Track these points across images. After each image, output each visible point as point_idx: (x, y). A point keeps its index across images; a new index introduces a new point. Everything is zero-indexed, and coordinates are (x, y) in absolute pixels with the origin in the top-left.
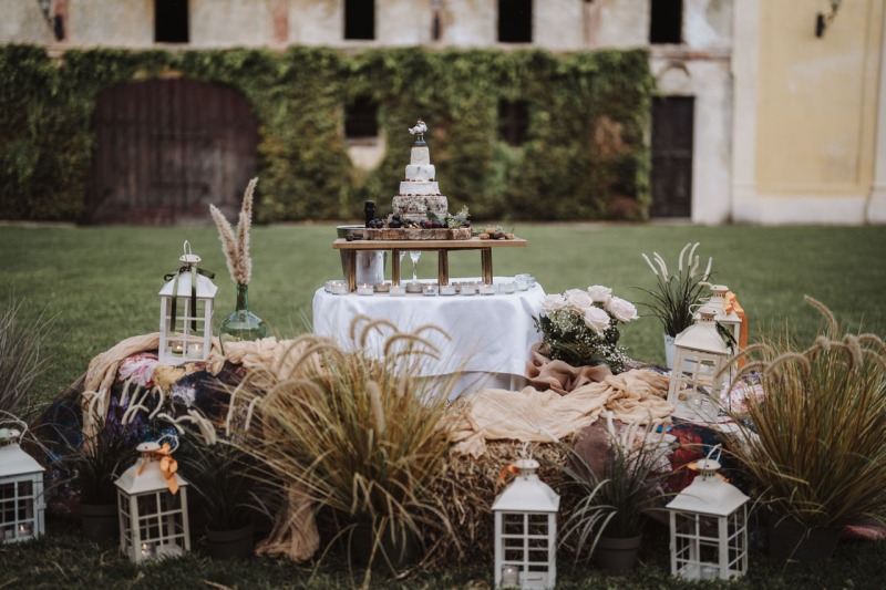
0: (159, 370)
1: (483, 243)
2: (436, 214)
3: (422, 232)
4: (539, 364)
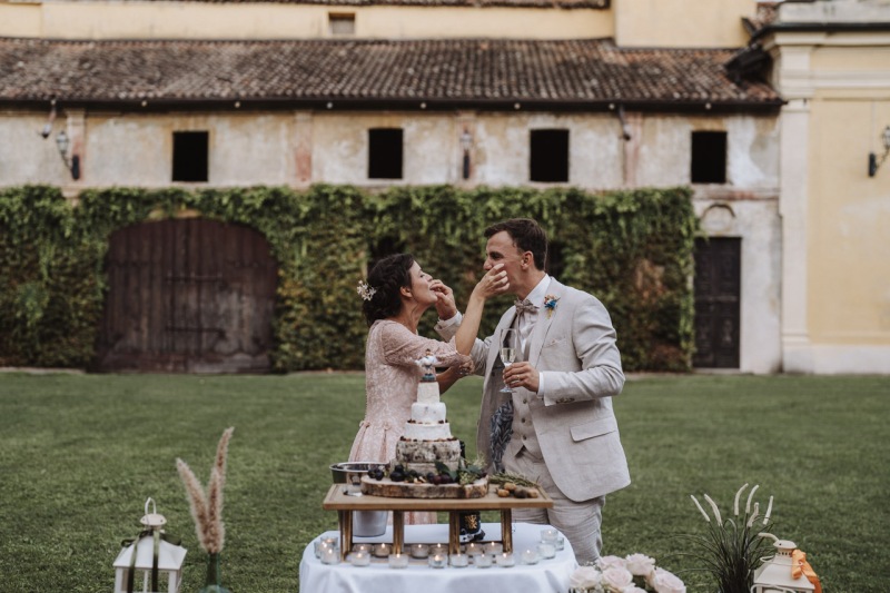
1: (502, 504)
2: (446, 463)
3: (429, 490)
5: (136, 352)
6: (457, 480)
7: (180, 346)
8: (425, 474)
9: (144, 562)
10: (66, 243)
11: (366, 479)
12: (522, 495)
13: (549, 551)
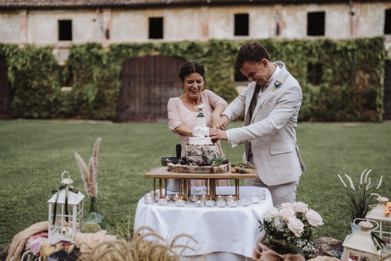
1: (234, 176)
2: (207, 156)
3: (196, 169)
4: (261, 250)
5: (134, 114)
6: (211, 164)
7: (153, 111)
8: (196, 161)
9: (61, 201)
10: (104, 67)
11: (170, 164)
12: (242, 172)
13: (256, 200)
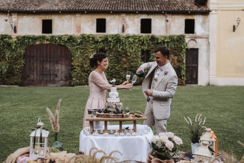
0: (29, 161)
1: (133, 119)
2: (119, 108)
3: (114, 115)
4: (151, 159)
5: (33, 81)
6: (122, 113)
7: (45, 79)
8: (113, 111)
9: (38, 135)
10: (13, 50)
11: (97, 113)
12: (139, 117)
13: (146, 131)
